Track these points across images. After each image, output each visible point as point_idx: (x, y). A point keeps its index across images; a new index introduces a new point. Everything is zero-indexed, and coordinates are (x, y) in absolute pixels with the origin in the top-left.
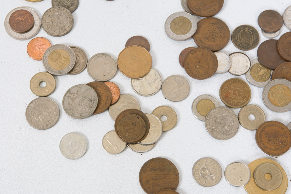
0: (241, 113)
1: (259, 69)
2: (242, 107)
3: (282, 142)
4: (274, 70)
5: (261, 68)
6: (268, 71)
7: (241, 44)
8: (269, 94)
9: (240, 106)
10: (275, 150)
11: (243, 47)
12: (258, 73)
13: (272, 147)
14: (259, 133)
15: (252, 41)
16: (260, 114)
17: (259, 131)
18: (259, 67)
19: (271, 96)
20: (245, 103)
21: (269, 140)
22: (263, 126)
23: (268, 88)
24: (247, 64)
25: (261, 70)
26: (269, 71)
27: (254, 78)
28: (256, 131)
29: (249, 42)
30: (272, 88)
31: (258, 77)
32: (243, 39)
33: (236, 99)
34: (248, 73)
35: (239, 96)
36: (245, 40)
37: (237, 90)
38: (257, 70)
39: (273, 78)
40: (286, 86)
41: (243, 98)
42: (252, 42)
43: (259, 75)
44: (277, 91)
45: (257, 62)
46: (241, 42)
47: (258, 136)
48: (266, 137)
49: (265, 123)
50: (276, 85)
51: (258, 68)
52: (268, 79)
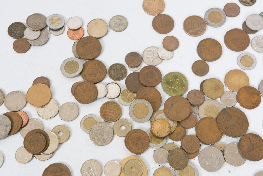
0: (115, 126)
1: (127, 93)
2: (115, 121)
3: (143, 144)
4: (136, 93)
5: (128, 93)
6: (133, 94)
7: (115, 76)
8: (133, 111)
9: (114, 120)
10: (137, 150)
11: (116, 78)
12: (127, 96)
13: (136, 148)
14: (126, 139)
15: (122, 74)
16: (128, 125)
17: (127, 137)
18: (127, 92)
19: (134, 112)
20: (117, 118)
21: (134, 143)
22: (130, 134)
23: (132, 106)
24: (118, 90)
25: (128, 94)
26: (134, 94)
27: (123, 99)
28: (125, 137)
29: (120, 75)
30: (135, 106)
31: (126, 99)
32: (115, 73)
33: (111, 116)
34: (120, 97)
35: (113, 113)
36: (117, 74)
37: (112, 109)
38: (126, 94)
39: (137, 98)
40: (144, 104)
41: (116, 114)
42: (122, 75)
43: (127, 97)
44: (139, 108)
45: (125, 88)
46: (115, 75)
47: (126, 140)
48: (132, 141)
49: (132, 130)
50: (137, 104)
51: (126, 93)
52: (133, 100)
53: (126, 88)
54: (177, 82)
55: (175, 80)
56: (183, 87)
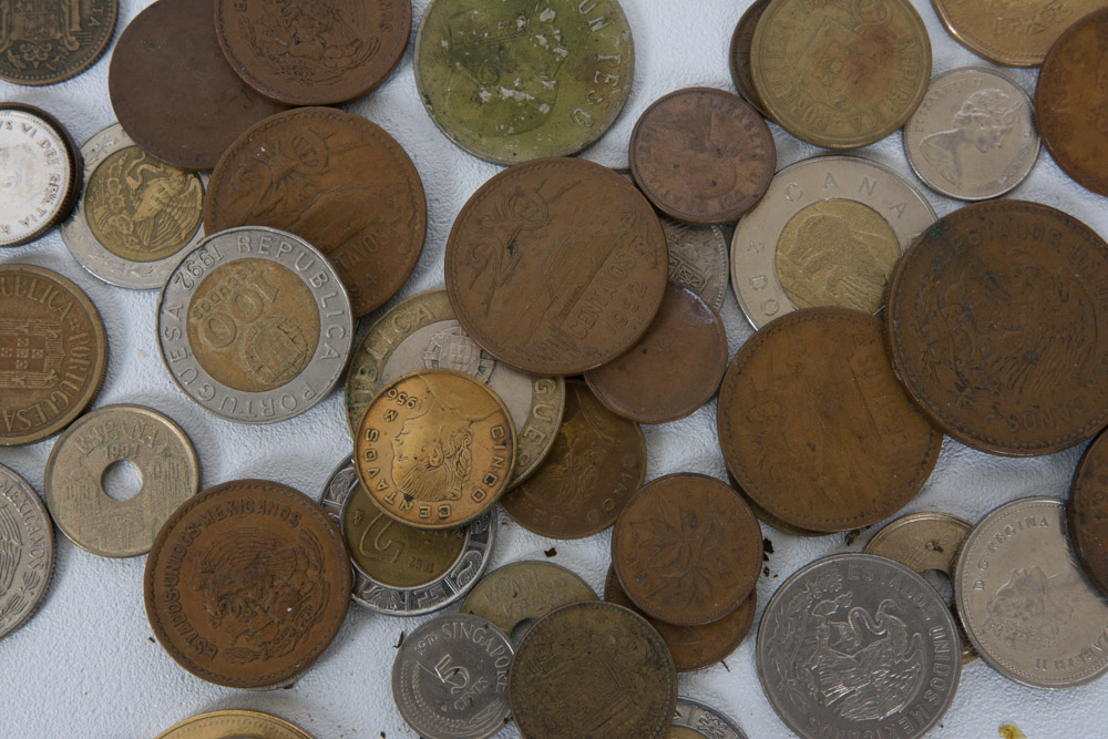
0: (58, 469)
1: (133, 183)
2: (54, 434)
3: (297, 599)
4: (209, 171)
5: (146, 176)
6: (186, 183)
7: (15, 47)
8: (192, 330)
9: (44, 425)
10: (257, 656)
11: (29, 65)
12: (132, 211)
13: (242, 642)
14: (160, 576)
15: (76, 18)
16: (166, 454)
17: (163, 561)
18: (132, 173)
19: (203, 339)
20: (71, 406)
21: (224, 602)
22: (181, 526)
23: (180, 294)
24: (52, 170)
25: (143, 187)
26: (194, 182)
27: (110, 241)
28: (144, 559)
29: (61, 27)
30: (201, 290)
31: (134, 233)
32: (19, 20)
33: (18, 390)
34: (78, 220)
35: (35, 366)
36: (31, 25)
37: (22, 336)
38: (126, 190)
39: (217, 218)
40: (279, 267)
41: (59, 376)
42: (76, 28)
43: (137, 217)
44: (235, 300)
45: (118, 139)
46: (14, 36)
47: (161, 588)
48: (202, 587)
49: (205, 494)
50: (219, 271)
51: (129, 180)
52: (193, 233)
53: (127, 141)
54: (543, 40)
55: (521, 23)
56: (588, 79)
